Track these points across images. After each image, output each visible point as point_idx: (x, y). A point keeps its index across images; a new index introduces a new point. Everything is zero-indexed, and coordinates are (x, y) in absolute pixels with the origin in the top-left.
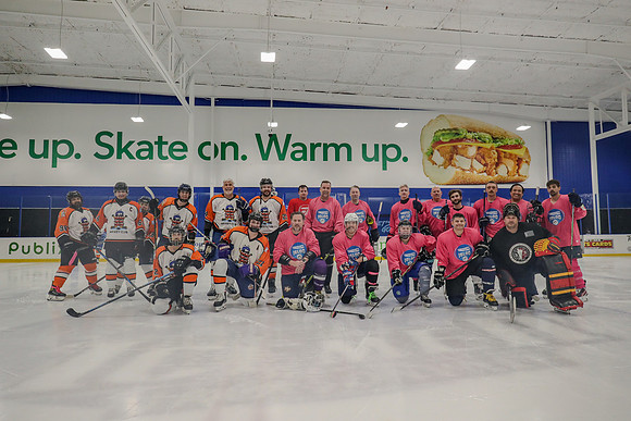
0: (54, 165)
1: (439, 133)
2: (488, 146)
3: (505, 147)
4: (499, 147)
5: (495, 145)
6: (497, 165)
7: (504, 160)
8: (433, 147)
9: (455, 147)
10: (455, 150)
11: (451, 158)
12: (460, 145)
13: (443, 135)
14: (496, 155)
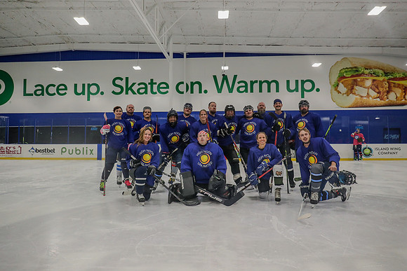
0: (89, 100)
1: (344, 71)
2: (381, 79)
3: (395, 79)
4: (390, 79)
5: (386, 78)
6: (388, 92)
7: (393, 89)
8: (339, 81)
9: (355, 81)
10: (355, 83)
11: (352, 88)
12: (359, 79)
13: (346, 72)
14: (387, 85)
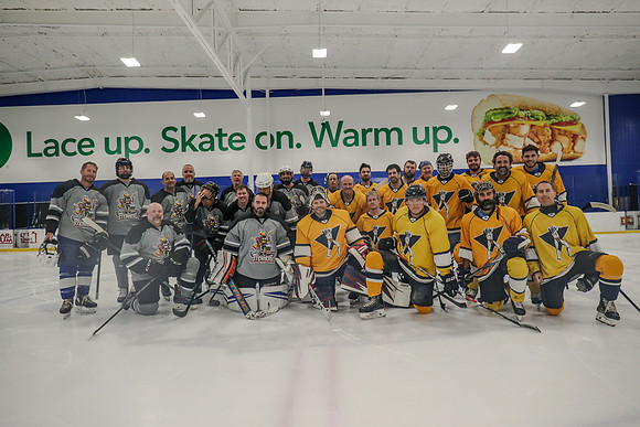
1: (491, 113)
3: (560, 124)
4: (553, 124)
5: (549, 122)
6: (551, 142)
7: (558, 137)
8: (485, 127)
9: (507, 126)
10: (507, 129)
11: (503, 137)
12: (512, 124)
13: (494, 114)
14: (550, 133)
